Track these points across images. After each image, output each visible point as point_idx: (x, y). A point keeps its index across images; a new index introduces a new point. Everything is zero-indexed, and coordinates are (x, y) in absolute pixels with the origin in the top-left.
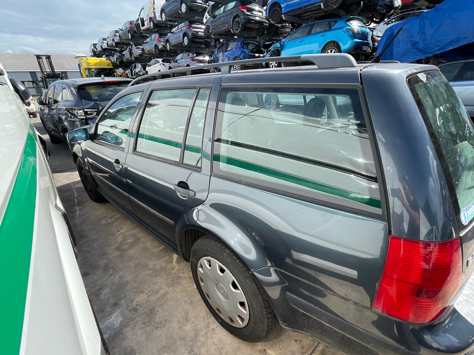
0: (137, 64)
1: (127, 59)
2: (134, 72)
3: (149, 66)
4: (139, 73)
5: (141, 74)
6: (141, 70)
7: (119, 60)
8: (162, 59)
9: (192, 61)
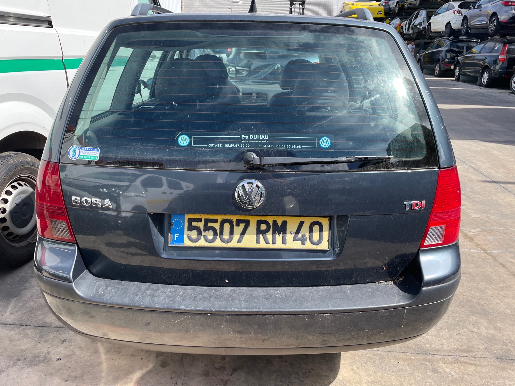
0: (421, 11)
1: (411, 4)
2: (412, 23)
3: (436, 15)
4: (418, 27)
5: (422, 27)
6: (424, 21)
7: (399, 5)
8: (458, 4)
9: (505, 5)
